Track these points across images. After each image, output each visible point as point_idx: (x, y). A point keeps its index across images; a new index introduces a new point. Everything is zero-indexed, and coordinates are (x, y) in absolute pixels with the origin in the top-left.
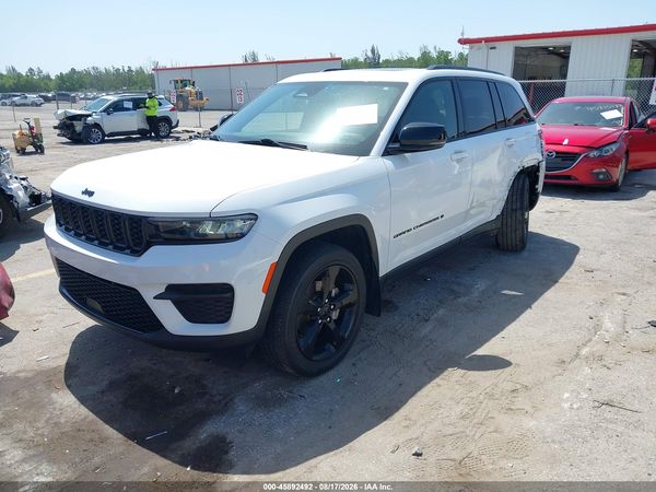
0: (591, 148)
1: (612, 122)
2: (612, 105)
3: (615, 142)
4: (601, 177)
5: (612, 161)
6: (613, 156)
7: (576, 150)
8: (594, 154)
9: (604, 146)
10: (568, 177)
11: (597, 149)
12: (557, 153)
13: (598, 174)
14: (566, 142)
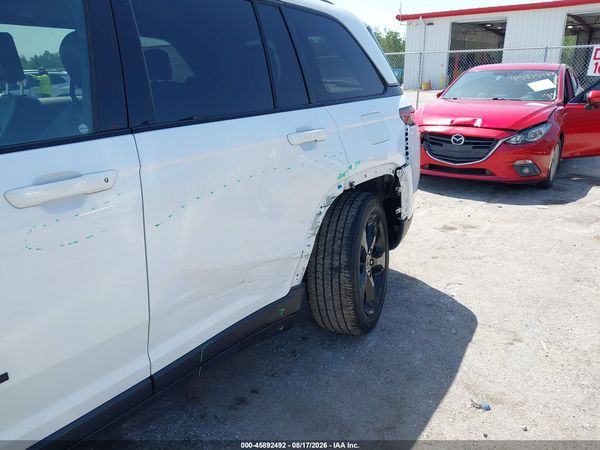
0: (511, 131)
1: (542, 96)
2: (543, 73)
3: (546, 122)
4: (526, 171)
5: (543, 147)
6: (543, 142)
7: (491, 133)
8: (516, 139)
9: (529, 128)
10: (482, 171)
11: (520, 132)
12: (467, 137)
13: (522, 167)
14: (478, 123)
